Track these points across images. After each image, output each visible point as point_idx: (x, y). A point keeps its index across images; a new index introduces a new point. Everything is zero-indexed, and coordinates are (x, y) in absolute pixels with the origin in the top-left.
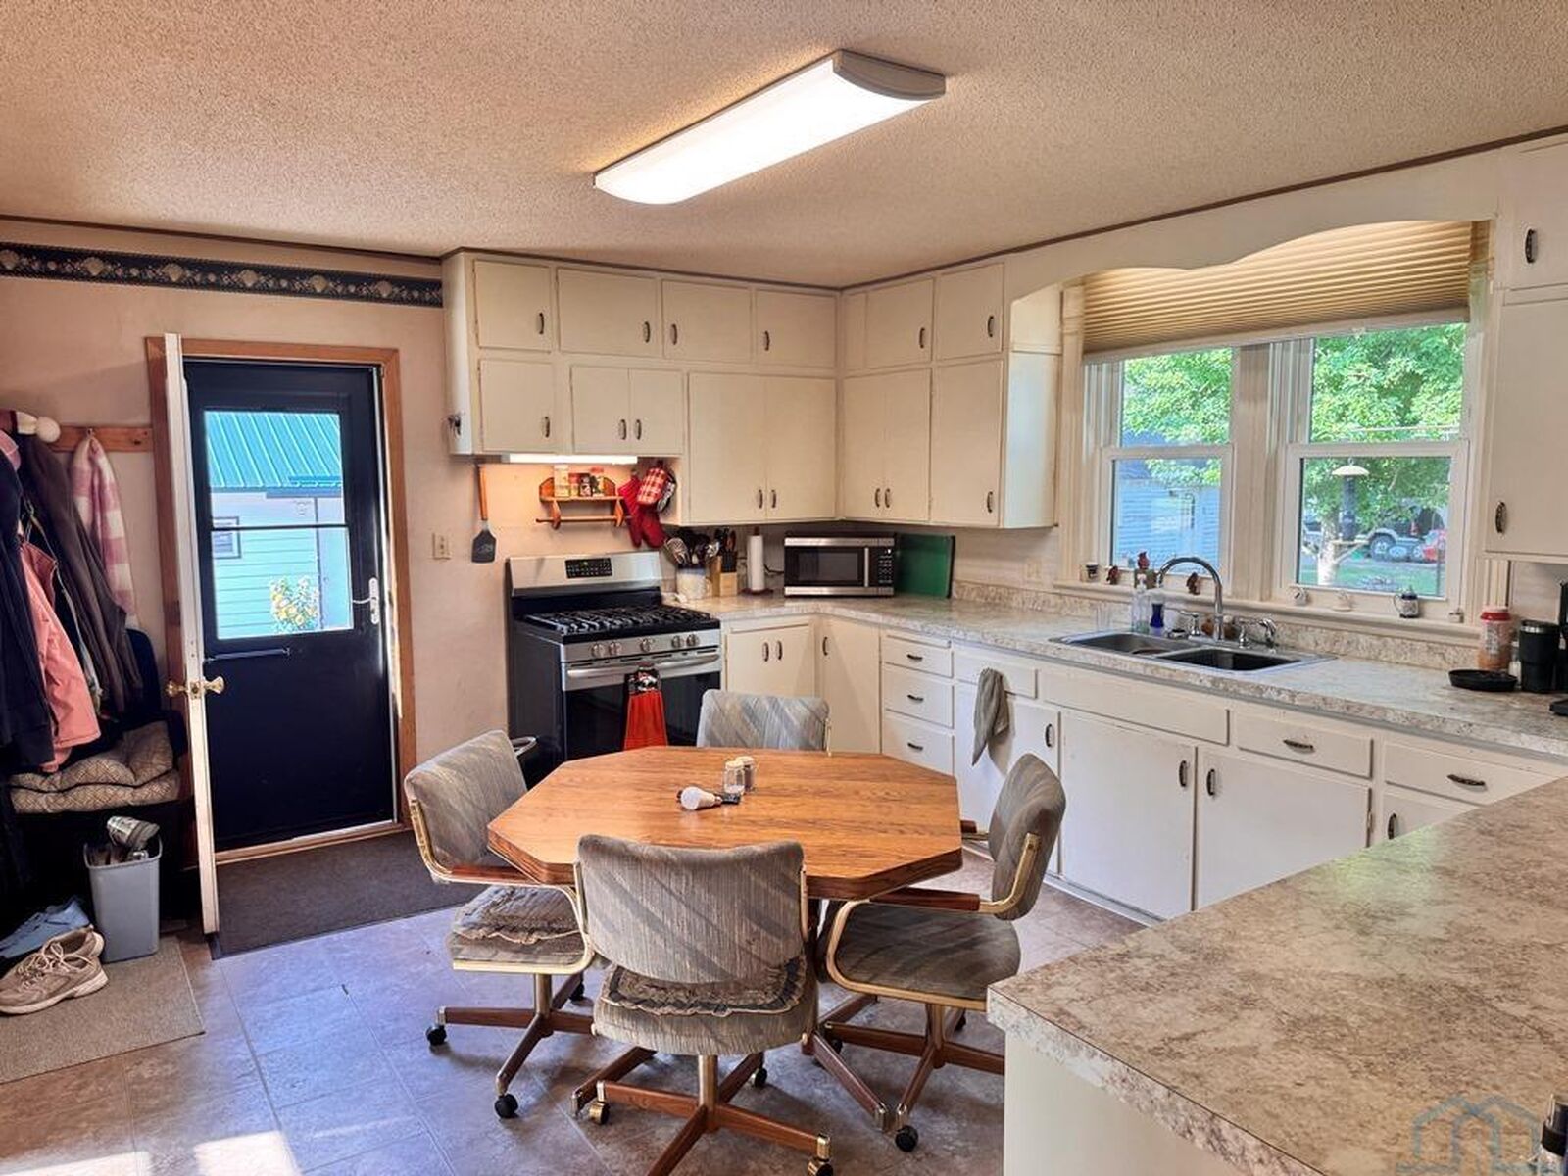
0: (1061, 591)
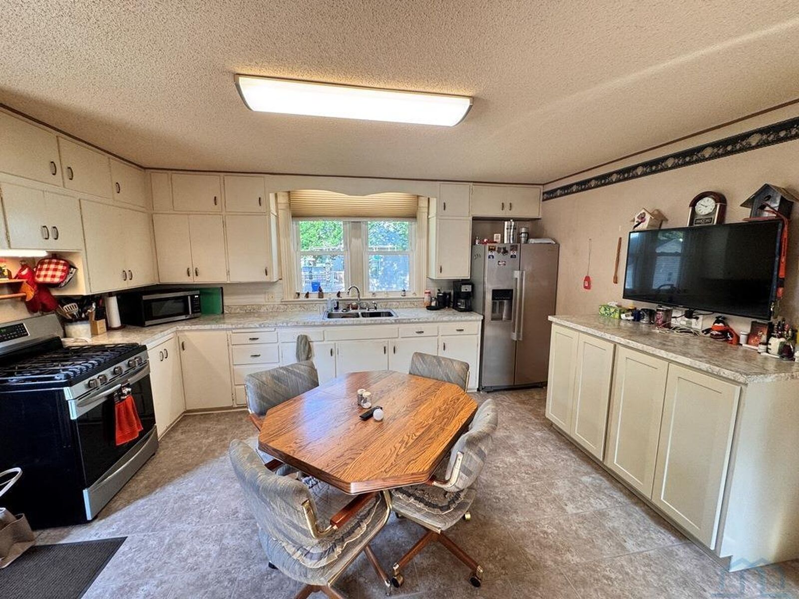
0: (285, 303)
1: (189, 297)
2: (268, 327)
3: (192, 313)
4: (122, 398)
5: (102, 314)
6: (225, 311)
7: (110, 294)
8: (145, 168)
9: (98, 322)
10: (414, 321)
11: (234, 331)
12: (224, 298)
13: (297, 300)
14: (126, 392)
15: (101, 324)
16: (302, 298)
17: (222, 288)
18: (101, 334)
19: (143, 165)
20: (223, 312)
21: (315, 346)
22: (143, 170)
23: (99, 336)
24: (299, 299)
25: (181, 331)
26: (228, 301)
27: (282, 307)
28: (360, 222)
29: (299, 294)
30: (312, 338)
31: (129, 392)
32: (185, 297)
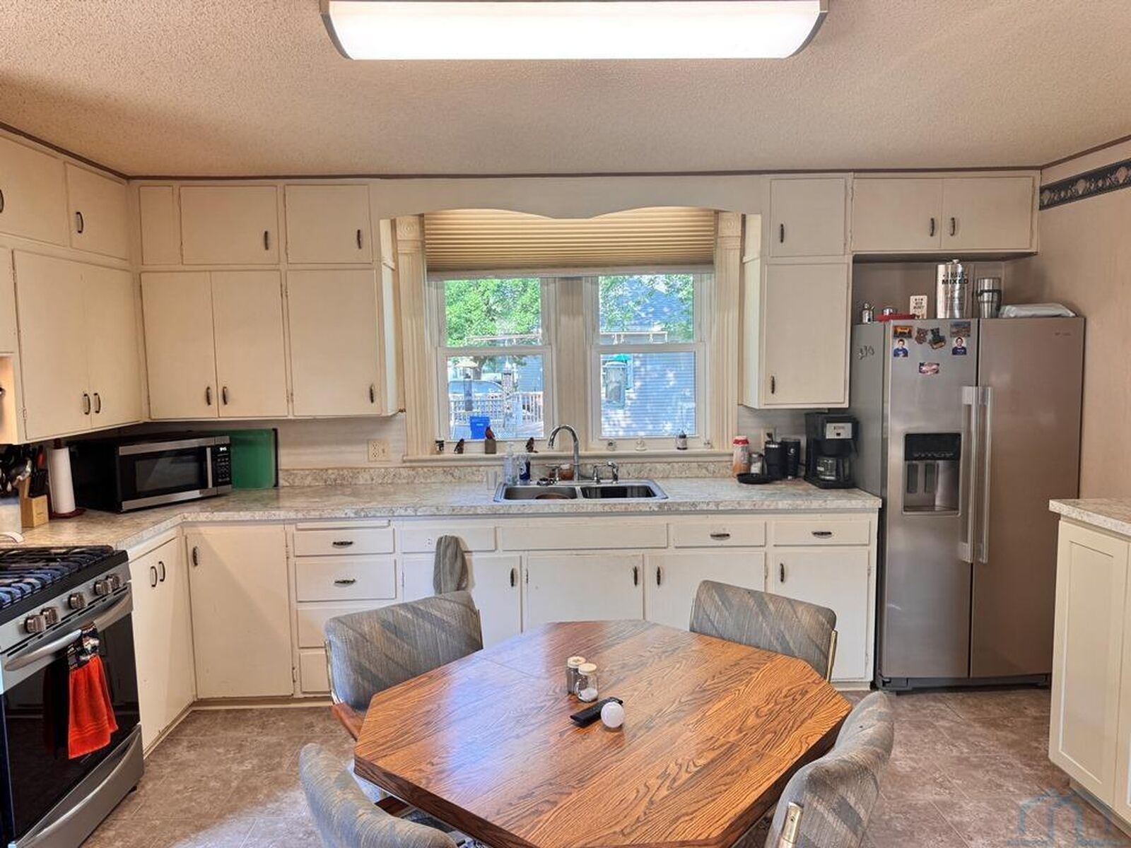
0: (412, 464)
1: (208, 450)
2: (374, 516)
3: (214, 485)
4: (83, 658)
5: (41, 485)
6: (281, 482)
7: (57, 444)
8: (129, 178)
9: (34, 500)
10: (705, 508)
11: (301, 525)
12: (281, 452)
13: (438, 457)
14: (89, 647)
15: (39, 504)
16: (449, 452)
17: (275, 430)
18: (39, 526)
19: (123, 170)
20: (276, 485)
21: (477, 563)
22: (125, 181)
23: (36, 531)
24: (441, 456)
25: (193, 524)
26: (287, 459)
27: (404, 472)
28: (579, 278)
29: (441, 444)
30: (469, 543)
31: (94, 648)
32: (202, 450)
